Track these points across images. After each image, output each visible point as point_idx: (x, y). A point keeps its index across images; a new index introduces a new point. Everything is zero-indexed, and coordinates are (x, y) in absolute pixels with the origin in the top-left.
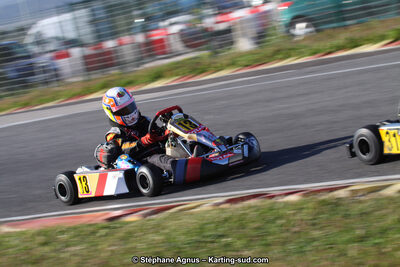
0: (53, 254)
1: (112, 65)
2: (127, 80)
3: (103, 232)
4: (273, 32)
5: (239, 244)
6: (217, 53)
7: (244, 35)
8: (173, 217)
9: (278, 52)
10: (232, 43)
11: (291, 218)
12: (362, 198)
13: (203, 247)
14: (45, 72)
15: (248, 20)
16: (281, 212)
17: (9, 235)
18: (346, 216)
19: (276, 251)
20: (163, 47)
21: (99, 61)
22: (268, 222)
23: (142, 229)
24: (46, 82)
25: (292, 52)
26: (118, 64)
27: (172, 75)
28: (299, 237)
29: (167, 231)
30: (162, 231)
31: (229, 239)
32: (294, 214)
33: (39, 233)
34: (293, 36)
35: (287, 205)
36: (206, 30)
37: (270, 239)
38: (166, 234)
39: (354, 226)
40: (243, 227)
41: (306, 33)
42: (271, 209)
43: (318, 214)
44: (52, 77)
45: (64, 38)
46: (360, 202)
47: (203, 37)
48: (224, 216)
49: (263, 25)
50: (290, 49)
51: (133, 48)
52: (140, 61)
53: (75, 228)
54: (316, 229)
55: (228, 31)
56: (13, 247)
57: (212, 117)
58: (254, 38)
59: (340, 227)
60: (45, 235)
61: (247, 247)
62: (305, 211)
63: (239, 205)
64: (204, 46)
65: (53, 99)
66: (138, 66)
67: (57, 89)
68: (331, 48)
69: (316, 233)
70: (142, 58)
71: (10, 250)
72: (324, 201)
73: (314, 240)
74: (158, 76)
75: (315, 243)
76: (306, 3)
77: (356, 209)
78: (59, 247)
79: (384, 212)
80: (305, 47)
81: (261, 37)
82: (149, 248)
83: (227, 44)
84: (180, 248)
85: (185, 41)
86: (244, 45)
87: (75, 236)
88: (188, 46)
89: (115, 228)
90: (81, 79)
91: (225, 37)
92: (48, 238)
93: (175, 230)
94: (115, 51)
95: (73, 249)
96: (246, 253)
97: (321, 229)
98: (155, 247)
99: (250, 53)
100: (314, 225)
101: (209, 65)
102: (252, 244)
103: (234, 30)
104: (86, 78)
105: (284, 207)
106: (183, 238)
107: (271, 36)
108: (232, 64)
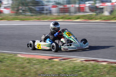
2: (70, 17)
3: (46, 63)
6: (97, 14)
7: (107, 11)
9: (114, 17)
10: (103, 12)
11: (102, 70)
14: (47, 11)
16: (99, 67)
20: (83, 10)
21: (63, 10)
22: (94, 69)
24: (47, 14)
26: (69, 12)
27: (82, 19)
29: (64, 66)
30: (63, 66)
31: (82, 72)
33: (27, 59)
36: (97, 7)
38: (64, 67)
43: (110, 70)
45: (57, 2)
47: (95, 9)
48: (83, 65)
49: (113, 9)
51: (75, 8)
52: (75, 12)
54: (108, 75)
55: (102, 9)
56: (19, 62)
57: (89, 33)
58: (109, 12)
62: (106, 68)
65: (47, 19)
66: (75, 14)
67: (49, 16)
71: (18, 63)
72: (113, 66)
74: (78, 18)
78: (32, 65)
81: (111, 12)
84: (66, 72)
85: (90, 9)
86: (106, 13)
90: (57, 14)
92: (29, 61)
93: (66, 66)
94: (69, 8)
95: (35, 66)
99: (107, 16)
100: (108, 73)
101: (94, 18)
103: (104, 9)
106: (68, 69)
107: (114, 12)
108: (100, 19)
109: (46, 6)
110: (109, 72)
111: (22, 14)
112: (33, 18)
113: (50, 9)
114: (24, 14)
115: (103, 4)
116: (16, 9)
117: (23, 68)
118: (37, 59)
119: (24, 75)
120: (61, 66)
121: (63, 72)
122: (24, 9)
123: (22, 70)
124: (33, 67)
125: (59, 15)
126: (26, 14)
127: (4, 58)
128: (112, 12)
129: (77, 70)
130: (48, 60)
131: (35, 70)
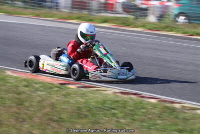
0: (28, 92)
1: (85, 9)
2: (91, 18)
3: (56, 89)
4: (168, 17)
5: (120, 115)
6: (138, 18)
7: (153, 14)
8: (92, 92)
9: (167, 27)
10: (146, 16)
11: (149, 110)
12: (186, 111)
13: (102, 111)
14: (51, 2)
15: (157, 7)
16: (145, 106)
17: (10, 76)
18: (177, 118)
19: (136, 124)
20: (112, 8)
23: (75, 93)
24: (50, 8)
25: (174, 30)
26: (88, 9)
27: (113, 23)
28: (150, 121)
29: (87, 98)
31: (116, 111)
33: (25, 80)
34: (177, 21)
35: (149, 103)
36: (135, 6)
37: (136, 117)
39: (179, 124)
40: (125, 107)
41: (183, 22)
42: (141, 103)
43: (163, 112)
44: (54, 6)
46: (185, 113)
47: (133, 9)
48: (117, 99)
49: (164, 12)
50: (173, 28)
51: (98, 4)
52: (99, 11)
53: (43, 83)
54: (159, 120)
55: (146, 9)
58: (157, 17)
59: (172, 122)
60: (27, 82)
61: (124, 118)
62: (157, 109)
63: (126, 96)
64: (132, 13)
65: (51, 17)
66: (97, 13)
67: (55, 12)
68: (194, 33)
69: (159, 122)
70: (100, 10)
71: (8, 84)
72: (167, 107)
73: (157, 124)
74: (105, 21)
75: (157, 126)
76: (188, 8)
77: (182, 116)
78: (32, 89)
79: (195, 121)
80: (182, 28)
81: (161, 17)
82: (76, 104)
83: (144, 16)
84: (91, 108)
85: (124, 8)
86: (152, 18)
88: (124, 11)
89: (62, 89)
90: (68, 11)
91: (144, 12)
93: (91, 99)
95: (39, 92)
96: (122, 121)
97: (162, 120)
99: (154, 23)
100: (159, 117)
101: (132, 23)
102: (127, 117)
103: (149, 10)
104: (71, 11)
105: (146, 104)
107: (166, 18)
108: (143, 26)
110: (160, 115)
111: (8, 3)
112: (27, 13)
114: (12, 4)
115: (146, 2)
117: (19, 94)
118: (40, 82)
119: (21, 104)
120: (82, 97)
121: (85, 107)
123: (18, 96)
124: (36, 95)
125: (72, 13)
126: (15, 4)
128: (163, 17)
129: (109, 107)
130: (59, 86)
131: (39, 98)
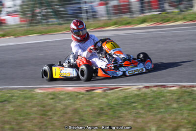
3: (81, 96)
5: (139, 106)
6: (182, 11)
16: (165, 94)
17: (38, 93)
22: (157, 98)
23: (99, 95)
27: (152, 21)
31: (136, 104)
32: (170, 96)
33: (51, 94)
35: (171, 91)
40: (144, 99)
43: (182, 97)
48: (138, 93)
53: (68, 93)
61: (143, 108)
62: (176, 95)
69: (175, 105)
71: (35, 100)
72: (187, 91)
74: (144, 21)
78: (58, 101)
84: (112, 106)
87: (68, 97)
88: (170, 5)
92: (54, 96)
93: (113, 98)
95: (63, 102)
96: (142, 111)
98: (101, 105)
100: (177, 102)
105: (167, 92)
108: (184, 19)
109: (84, 5)
111: (42, 23)
112: (61, 29)
113: (92, 9)
116: (29, 14)
117: (44, 107)
119: (45, 115)
120: (104, 98)
121: (107, 106)
122: (44, 13)
123: (42, 109)
124: (60, 104)
125: (110, 20)
126: (48, 22)
127: (13, 96)
129: (129, 102)
130: (85, 93)
